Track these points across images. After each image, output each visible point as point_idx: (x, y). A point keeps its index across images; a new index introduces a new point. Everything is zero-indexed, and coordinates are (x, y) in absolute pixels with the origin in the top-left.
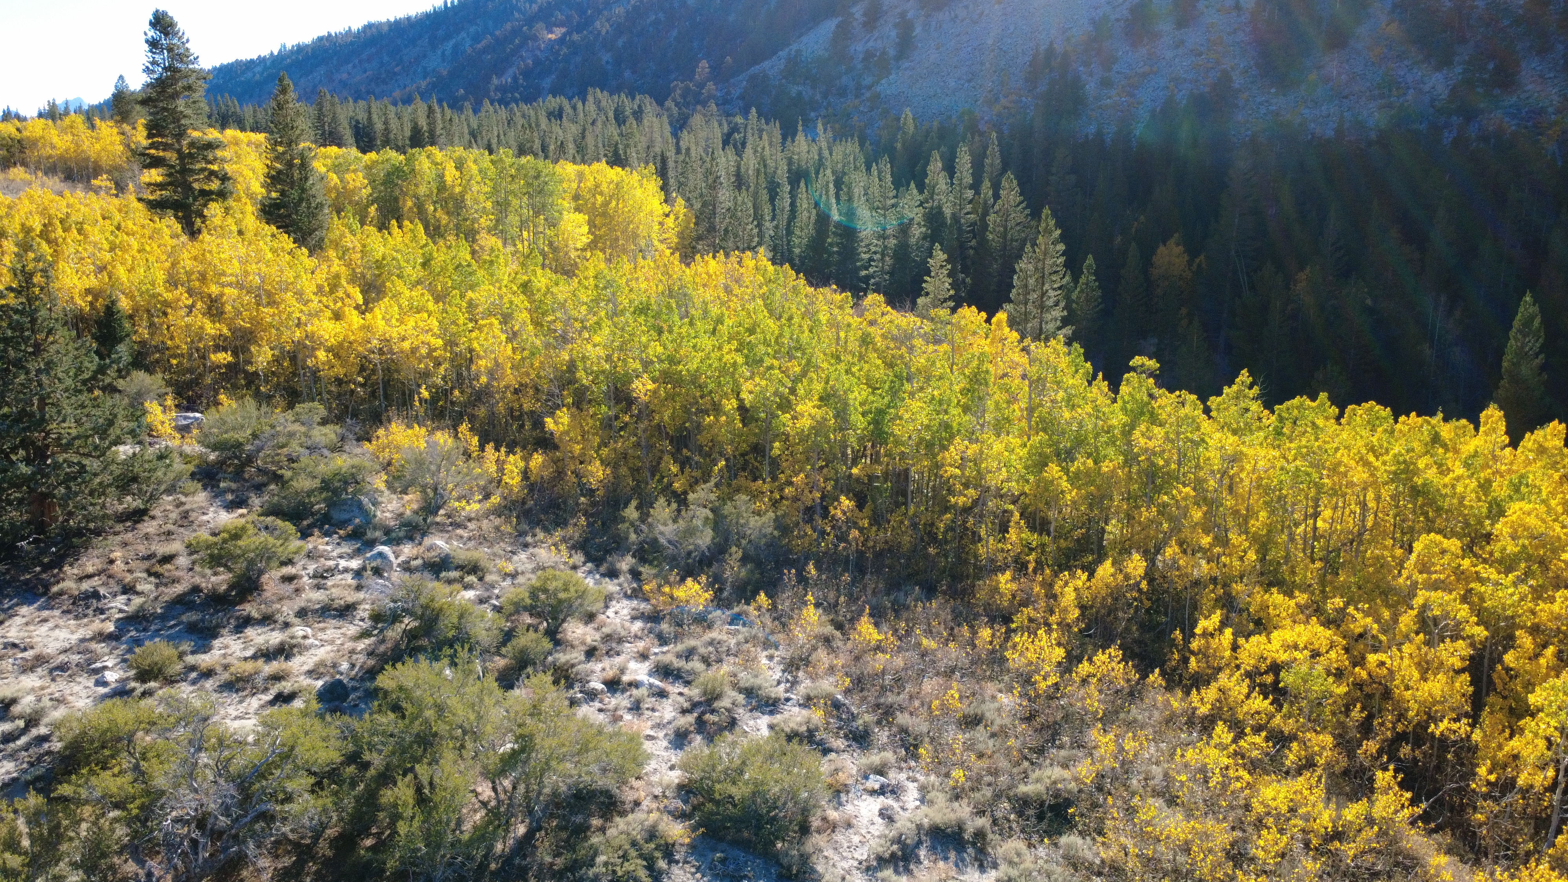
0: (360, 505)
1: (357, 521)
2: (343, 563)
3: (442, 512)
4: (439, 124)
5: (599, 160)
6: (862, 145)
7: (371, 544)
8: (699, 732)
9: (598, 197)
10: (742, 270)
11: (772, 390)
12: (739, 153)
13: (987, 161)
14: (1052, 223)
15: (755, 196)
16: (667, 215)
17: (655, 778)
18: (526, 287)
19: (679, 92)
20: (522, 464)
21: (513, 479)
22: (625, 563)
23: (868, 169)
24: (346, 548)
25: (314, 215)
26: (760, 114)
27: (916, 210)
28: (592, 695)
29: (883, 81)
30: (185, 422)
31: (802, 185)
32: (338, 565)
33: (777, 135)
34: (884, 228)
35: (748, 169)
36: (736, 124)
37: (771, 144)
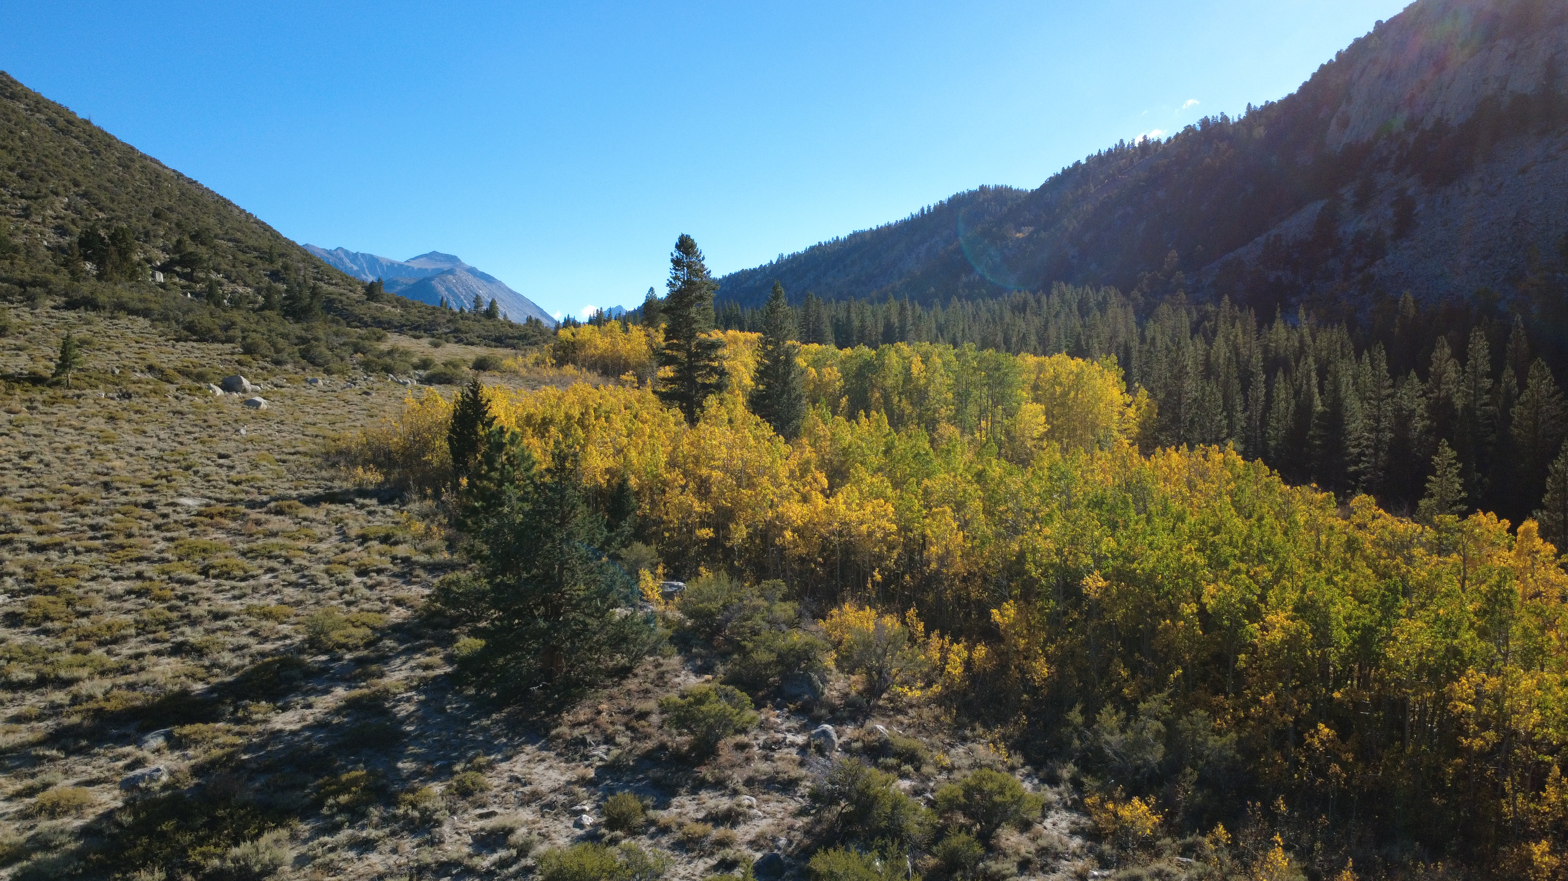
0: (810, 682)
1: (806, 697)
2: (790, 737)
3: (885, 696)
4: (910, 321)
5: (1059, 352)
6: (1351, 331)
7: (817, 721)
9: (1057, 388)
10: (1209, 465)
11: (1237, 596)
12: (1209, 342)
13: (1510, 346)
15: (1226, 386)
16: (1129, 405)
18: (980, 477)
19: (1146, 281)
20: (965, 654)
21: (956, 669)
22: (1067, 772)
23: (1359, 356)
24: (794, 723)
25: (794, 406)
26: (1233, 302)
27: (1418, 401)
29: (1377, 262)
30: (670, 590)
31: (1280, 374)
32: (785, 738)
33: (1252, 323)
34: (1378, 420)
35: (1218, 358)
36: (1207, 312)
37: (1244, 332)
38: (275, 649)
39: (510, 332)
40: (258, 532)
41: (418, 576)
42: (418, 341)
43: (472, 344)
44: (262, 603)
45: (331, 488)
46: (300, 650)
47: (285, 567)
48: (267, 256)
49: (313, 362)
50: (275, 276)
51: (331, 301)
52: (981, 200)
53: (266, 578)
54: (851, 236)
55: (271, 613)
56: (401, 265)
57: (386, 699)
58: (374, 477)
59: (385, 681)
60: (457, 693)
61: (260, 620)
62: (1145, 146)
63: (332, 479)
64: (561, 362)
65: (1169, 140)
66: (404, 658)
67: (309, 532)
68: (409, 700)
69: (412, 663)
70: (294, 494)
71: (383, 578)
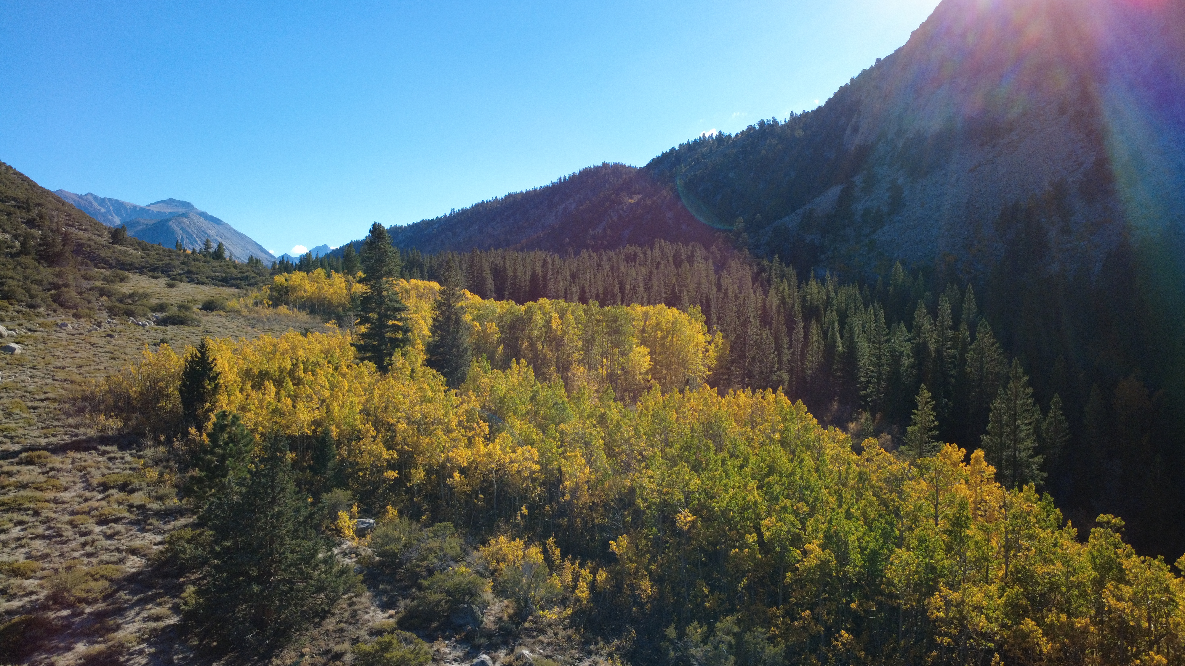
0: (472, 613)
1: (469, 627)
3: (530, 618)
4: (550, 272)
5: (660, 303)
6: (861, 288)
7: (476, 650)
9: (658, 332)
10: (765, 405)
11: (785, 528)
12: (765, 292)
13: (965, 306)
14: (1020, 370)
15: (777, 331)
16: (709, 343)
18: (602, 420)
19: (721, 240)
20: (590, 577)
21: (583, 593)
23: (866, 307)
24: (459, 653)
26: (782, 259)
27: (905, 344)
29: (878, 231)
30: (362, 526)
31: (814, 321)
33: (794, 281)
34: (879, 358)
35: (771, 305)
36: (763, 266)
37: (789, 285)
38: (22, 607)
39: (235, 272)
40: (10, 485)
41: (151, 524)
42: (156, 281)
43: (202, 284)
44: (12, 558)
45: (76, 435)
46: (45, 608)
47: (33, 519)
48: (24, 206)
49: (63, 305)
50: (31, 223)
51: (81, 245)
52: (603, 173)
53: (16, 532)
54: (506, 197)
55: (19, 569)
56: (142, 209)
57: (121, 653)
58: (115, 424)
59: (120, 635)
60: (184, 643)
61: (10, 576)
62: (721, 139)
63: (77, 426)
64: (276, 303)
65: (737, 135)
66: (137, 609)
67: (56, 482)
68: (141, 652)
69: (145, 614)
70: (43, 441)
71: (119, 527)
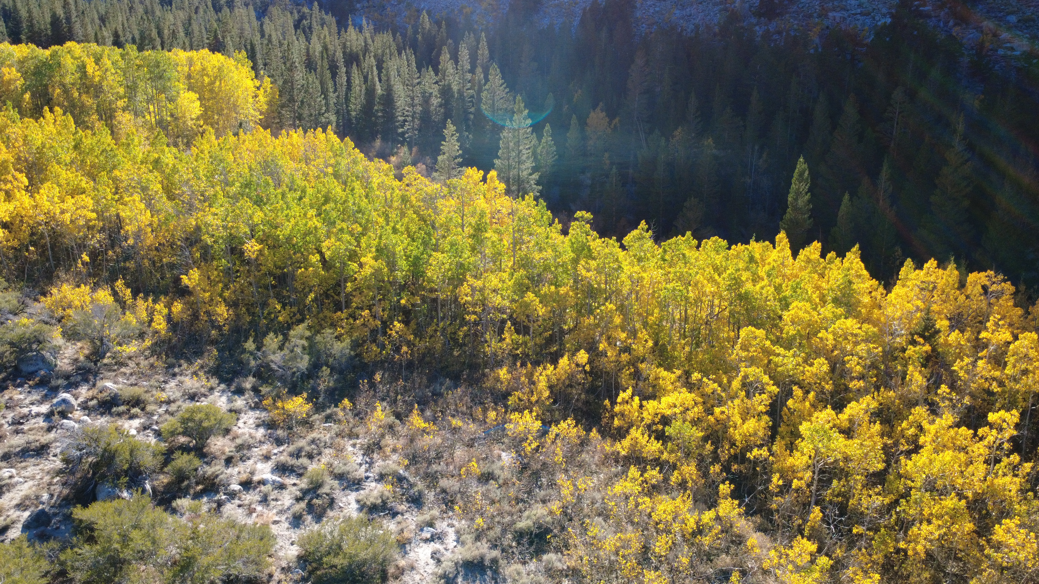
0: (43, 359)
1: (42, 372)
2: (35, 409)
3: (108, 354)
4: (74, 14)
5: (203, 48)
6: (394, 36)
7: (55, 390)
8: (309, 513)
9: (205, 78)
10: (316, 143)
11: (343, 248)
12: (308, 40)
13: (480, 52)
14: (522, 105)
15: (322, 76)
16: (258, 88)
17: (281, 554)
20: (165, 311)
21: (160, 324)
22: (249, 382)
23: (400, 54)
24: (36, 396)
26: (321, 6)
27: (433, 86)
28: (232, 495)
31: (354, 66)
32: (30, 411)
33: (334, 28)
34: (413, 99)
35: (315, 51)
36: (304, 13)
37: (330, 32)
